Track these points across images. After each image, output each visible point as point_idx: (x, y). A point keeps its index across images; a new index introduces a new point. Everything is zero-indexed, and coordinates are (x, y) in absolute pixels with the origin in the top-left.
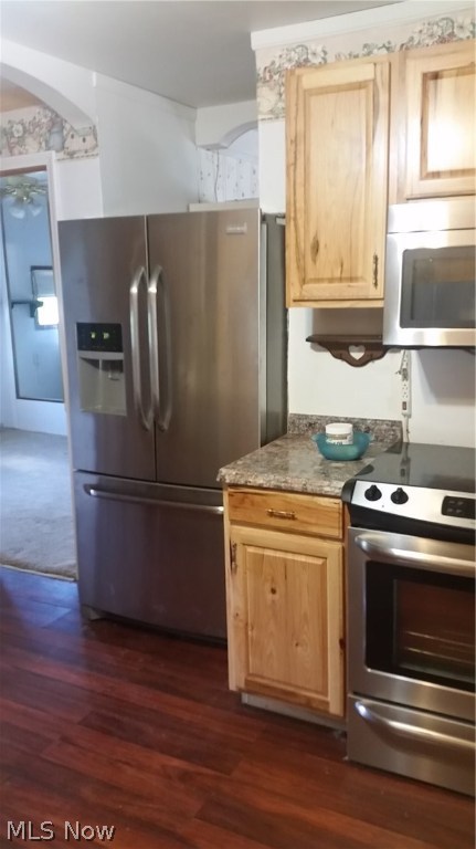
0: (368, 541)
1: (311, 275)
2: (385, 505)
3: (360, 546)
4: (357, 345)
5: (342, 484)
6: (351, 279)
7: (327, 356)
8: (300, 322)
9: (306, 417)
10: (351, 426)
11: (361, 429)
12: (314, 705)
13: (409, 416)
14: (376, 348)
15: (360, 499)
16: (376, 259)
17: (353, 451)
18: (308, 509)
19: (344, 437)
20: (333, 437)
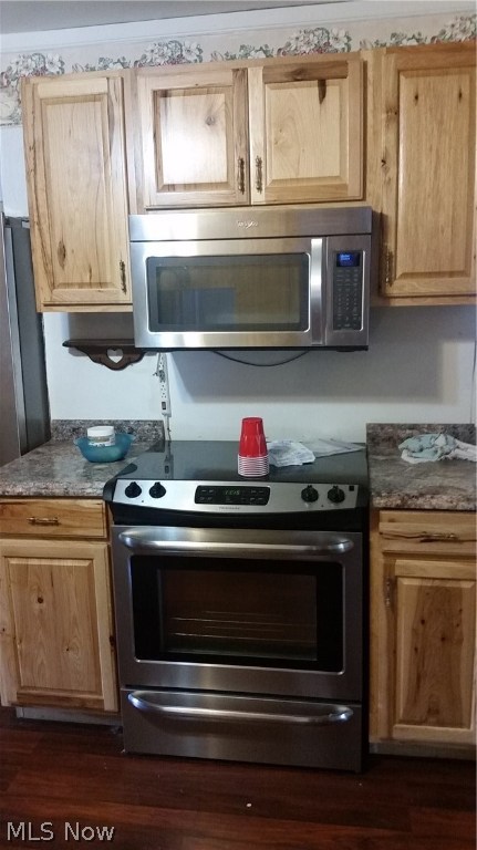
0: (131, 536)
1: (60, 279)
2: (145, 500)
3: (124, 543)
4: (115, 349)
5: (104, 484)
6: (101, 284)
7: (86, 360)
8: (55, 328)
9: (70, 422)
10: (112, 427)
11: (122, 429)
12: (89, 705)
13: (169, 416)
14: (133, 354)
15: (121, 497)
16: (123, 265)
17: (115, 453)
18: (72, 512)
19: (106, 439)
20: (96, 439)
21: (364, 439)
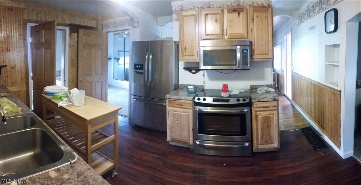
0: (198, 108)
1: (184, 55)
2: (201, 101)
3: (196, 110)
4: (194, 69)
5: (192, 98)
7: (187, 72)
8: (181, 65)
9: (183, 85)
10: (193, 86)
11: (195, 87)
12: (187, 143)
13: (205, 84)
14: (198, 70)
15: (196, 100)
16: (197, 52)
17: (194, 91)
18: (186, 103)
19: (192, 88)
20: (190, 88)
21: (250, 89)
